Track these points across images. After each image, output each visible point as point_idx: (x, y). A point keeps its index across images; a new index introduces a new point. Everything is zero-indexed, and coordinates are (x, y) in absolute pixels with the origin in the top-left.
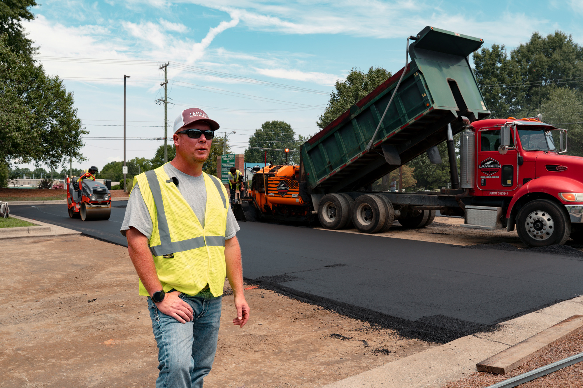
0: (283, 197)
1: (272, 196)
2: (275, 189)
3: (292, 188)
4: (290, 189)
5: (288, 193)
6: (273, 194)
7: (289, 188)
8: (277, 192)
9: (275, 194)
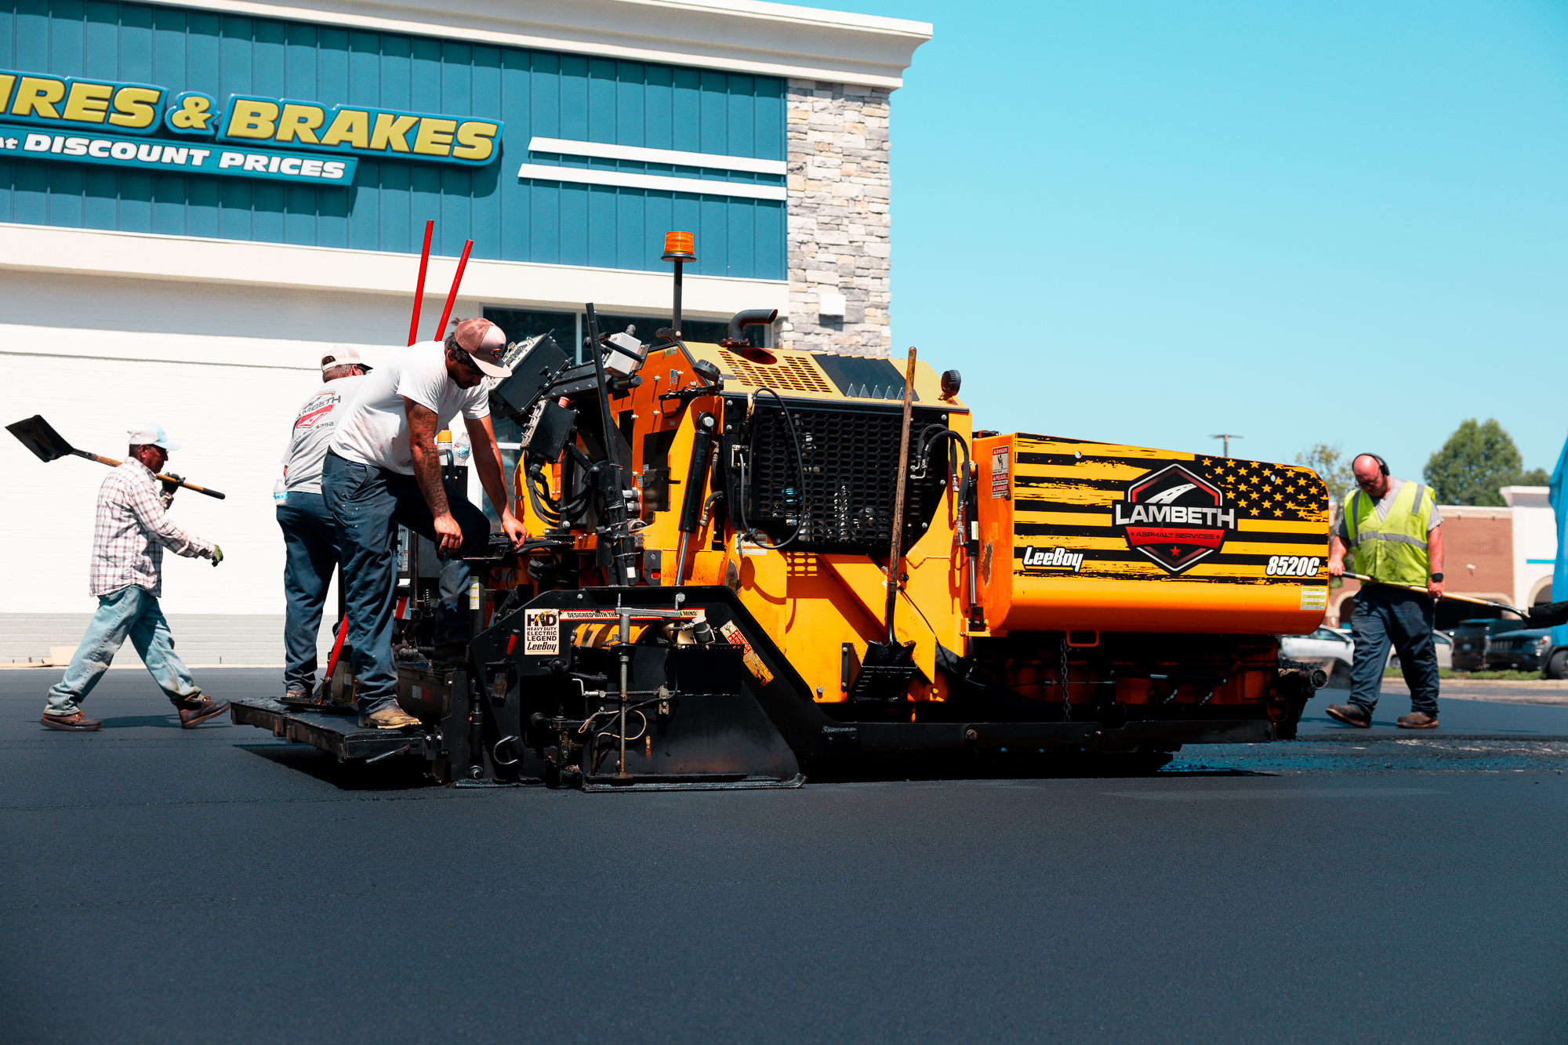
0: (1174, 576)
1: (1070, 572)
2: (1104, 520)
3: (1266, 515)
4: (1245, 525)
5: (1229, 548)
6: (1076, 560)
7: (1242, 514)
8: (1120, 544)
9: (1089, 554)
